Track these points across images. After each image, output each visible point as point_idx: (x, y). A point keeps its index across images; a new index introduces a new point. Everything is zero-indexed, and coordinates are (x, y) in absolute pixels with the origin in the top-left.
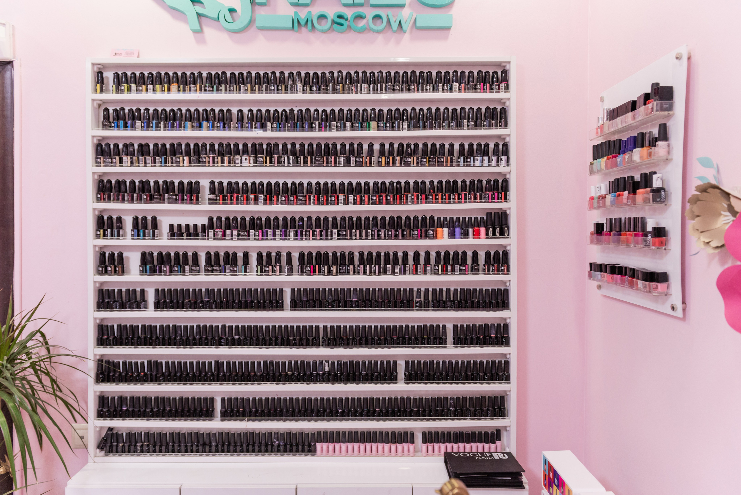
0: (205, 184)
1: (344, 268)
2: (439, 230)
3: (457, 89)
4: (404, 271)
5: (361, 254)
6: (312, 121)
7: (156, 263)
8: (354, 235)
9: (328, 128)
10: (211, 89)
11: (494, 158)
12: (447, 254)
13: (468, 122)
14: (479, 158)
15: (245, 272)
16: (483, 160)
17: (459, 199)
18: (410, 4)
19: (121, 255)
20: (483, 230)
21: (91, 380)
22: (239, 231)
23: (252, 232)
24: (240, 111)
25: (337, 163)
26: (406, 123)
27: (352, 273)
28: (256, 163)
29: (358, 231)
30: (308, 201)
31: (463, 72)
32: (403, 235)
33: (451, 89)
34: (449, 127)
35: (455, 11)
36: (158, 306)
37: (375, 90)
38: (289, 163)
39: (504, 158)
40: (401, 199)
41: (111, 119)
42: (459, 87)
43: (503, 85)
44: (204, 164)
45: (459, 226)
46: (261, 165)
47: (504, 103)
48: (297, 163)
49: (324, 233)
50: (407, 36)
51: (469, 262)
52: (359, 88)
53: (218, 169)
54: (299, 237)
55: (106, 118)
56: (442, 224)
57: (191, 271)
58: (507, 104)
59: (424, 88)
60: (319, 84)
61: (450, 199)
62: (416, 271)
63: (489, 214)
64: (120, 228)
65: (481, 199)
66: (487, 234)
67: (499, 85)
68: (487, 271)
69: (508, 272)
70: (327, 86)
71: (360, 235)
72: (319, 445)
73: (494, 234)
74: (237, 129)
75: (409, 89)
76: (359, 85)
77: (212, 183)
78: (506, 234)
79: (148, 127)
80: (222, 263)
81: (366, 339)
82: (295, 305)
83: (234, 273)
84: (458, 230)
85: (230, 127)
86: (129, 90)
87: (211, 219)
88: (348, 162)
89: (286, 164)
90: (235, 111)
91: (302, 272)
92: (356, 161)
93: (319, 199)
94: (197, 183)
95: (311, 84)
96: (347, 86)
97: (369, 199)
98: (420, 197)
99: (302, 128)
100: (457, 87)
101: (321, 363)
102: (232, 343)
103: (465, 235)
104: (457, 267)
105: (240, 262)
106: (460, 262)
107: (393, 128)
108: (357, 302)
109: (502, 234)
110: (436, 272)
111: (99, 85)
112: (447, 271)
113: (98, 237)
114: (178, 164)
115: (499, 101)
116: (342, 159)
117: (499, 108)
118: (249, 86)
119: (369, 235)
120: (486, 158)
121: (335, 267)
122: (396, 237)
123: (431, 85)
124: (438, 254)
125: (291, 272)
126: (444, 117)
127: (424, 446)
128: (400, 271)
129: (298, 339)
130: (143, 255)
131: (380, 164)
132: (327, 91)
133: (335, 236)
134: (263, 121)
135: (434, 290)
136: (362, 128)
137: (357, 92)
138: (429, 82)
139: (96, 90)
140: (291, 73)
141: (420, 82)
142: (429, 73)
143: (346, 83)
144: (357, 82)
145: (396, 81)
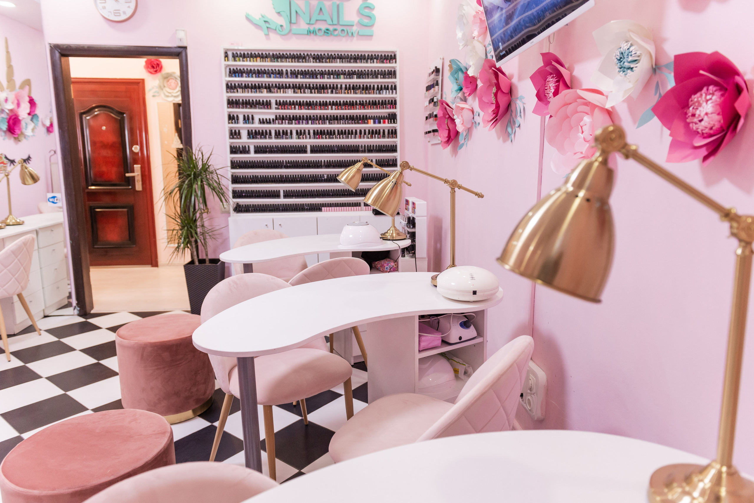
0: (273, 102)
1: (332, 136)
2: (369, 120)
4: (356, 137)
5: (338, 131)
6: (317, 75)
7: (254, 134)
8: (335, 122)
9: (323, 78)
10: (274, 60)
11: (391, 91)
12: (373, 131)
13: (380, 76)
14: (384, 91)
15: (291, 138)
16: (386, 92)
17: (377, 108)
19: (239, 131)
20: (386, 121)
21: (230, 182)
22: (288, 121)
23: (294, 121)
24: (287, 70)
25: (328, 93)
26: (355, 76)
27: (335, 138)
28: (294, 92)
29: (337, 121)
30: (316, 109)
31: (378, 55)
32: (355, 123)
33: (373, 62)
34: (373, 78)
35: (375, 29)
36: (256, 152)
37: (342, 62)
38: (308, 92)
39: (394, 91)
40: (354, 108)
41: (232, 73)
42: (377, 61)
43: (394, 61)
44: (273, 93)
45: (377, 119)
46: (297, 93)
47: (395, 68)
48: (311, 92)
49: (323, 122)
50: (355, 38)
51: (382, 134)
53: (278, 95)
54: (313, 123)
55: (230, 72)
56: (370, 118)
57: (269, 137)
58: (396, 68)
59: (363, 61)
60: (319, 59)
61: (373, 108)
62: (360, 137)
63: (389, 114)
64: (238, 119)
65: (386, 108)
66: (388, 122)
68: (389, 137)
69: (396, 137)
70: (323, 60)
71: (338, 123)
72: (323, 208)
73: (391, 122)
74: (286, 78)
75: (356, 62)
76: (336, 60)
77: (276, 101)
78: (396, 122)
79: (249, 77)
80: (281, 134)
81: (341, 165)
82: (312, 151)
83: (286, 138)
84: (377, 121)
85: (283, 77)
86: (240, 60)
87: (276, 116)
88: (332, 92)
89: (307, 92)
90: (284, 70)
91: (314, 138)
92: (335, 92)
93: (320, 108)
94: (270, 101)
95: (316, 59)
97: (341, 108)
98: (361, 107)
99: (313, 78)
101: (323, 175)
102: (287, 167)
103: (380, 123)
104: (376, 135)
105: (289, 134)
106: (378, 134)
107: (350, 78)
108: (337, 150)
109: (394, 122)
110: (368, 138)
111: (226, 58)
112: (373, 137)
113: (229, 123)
114: (262, 92)
115: (393, 67)
116: (330, 91)
117: (393, 70)
118: (290, 59)
119: (341, 122)
120: (388, 91)
121: (328, 136)
122: (352, 123)
124: (369, 131)
125: (310, 138)
126: (371, 74)
127: (365, 207)
128: (354, 137)
129: (314, 165)
130: (248, 131)
131: (345, 93)
132: (323, 62)
133: (327, 123)
134: (296, 75)
135: (368, 145)
136: (337, 78)
137: (335, 63)
138: (364, 59)
139: (225, 60)
140: (308, 54)
141: (361, 59)
142: (365, 55)
143: (330, 59)
144: (335, 58)
145: (351, 58)
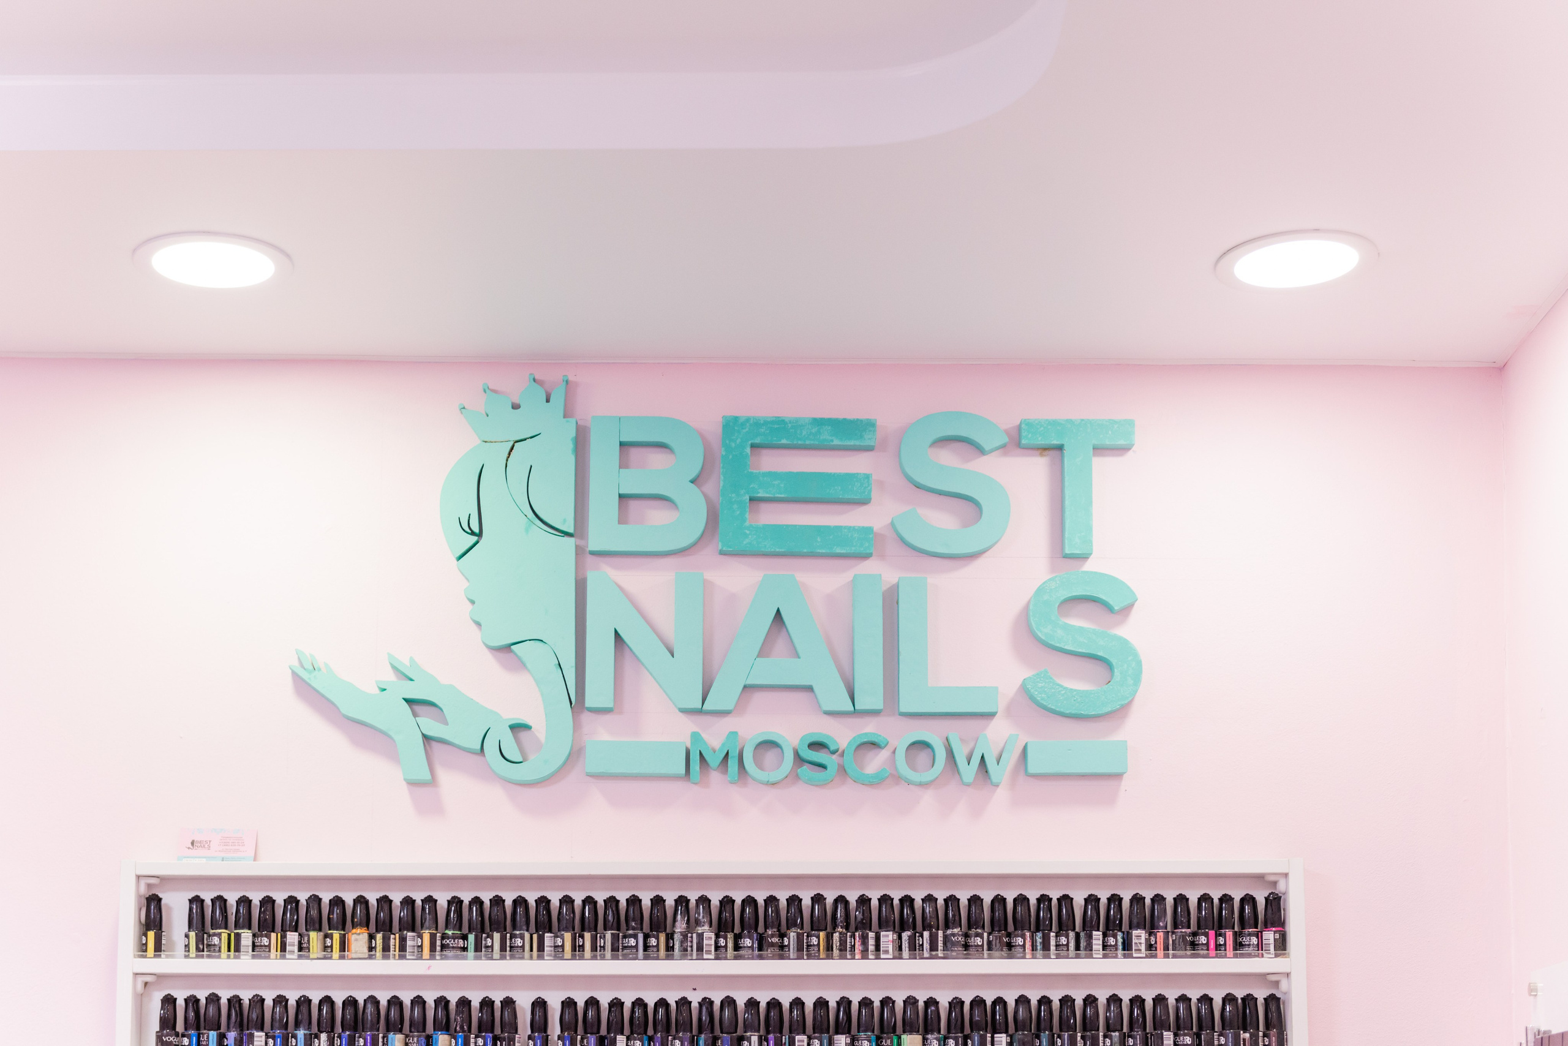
3: (1143, 947)
6: (740, 1032)
10: (461, 943)
13: (1176, 1035)
18: (1009, 710)
26: (1002, 1039)
31: (1158, 899)
33: (1127, 946)
35: (1133, 731)
37: (915, 949)
41: (180, 1027)
42: (1148, 940)
43: (1269, 936)
47: (1277, 984)
50: (1002, 794)
52: (871, 942)
55: (168, 1022)
58: (1284, 985)
59: (1053, 942)
60: (761, 929)
67: (1259, 935)
70: (782, 936)
75: (1010, 946)
76: (871, 935)
86: (235, 947)
90: (524, 1002)
95: (737, 930)
96: (836, 936)
100: (1143, 940)
111: (151, 934)
115: (1262, 978)
117: (1261, 995)
118: (568, 936)
123: (1072, 934)
126: (1107, 1019)
132: (781, 952)
134: (603, 1031)
137: (865, 955)
138: (1065, 926)
139: (143, 948)
140: (682, 901)
141: (1039, 926)
142: (1066, 899)
143: (835, 926)
144: (865, 925)
145: (974, 923)
